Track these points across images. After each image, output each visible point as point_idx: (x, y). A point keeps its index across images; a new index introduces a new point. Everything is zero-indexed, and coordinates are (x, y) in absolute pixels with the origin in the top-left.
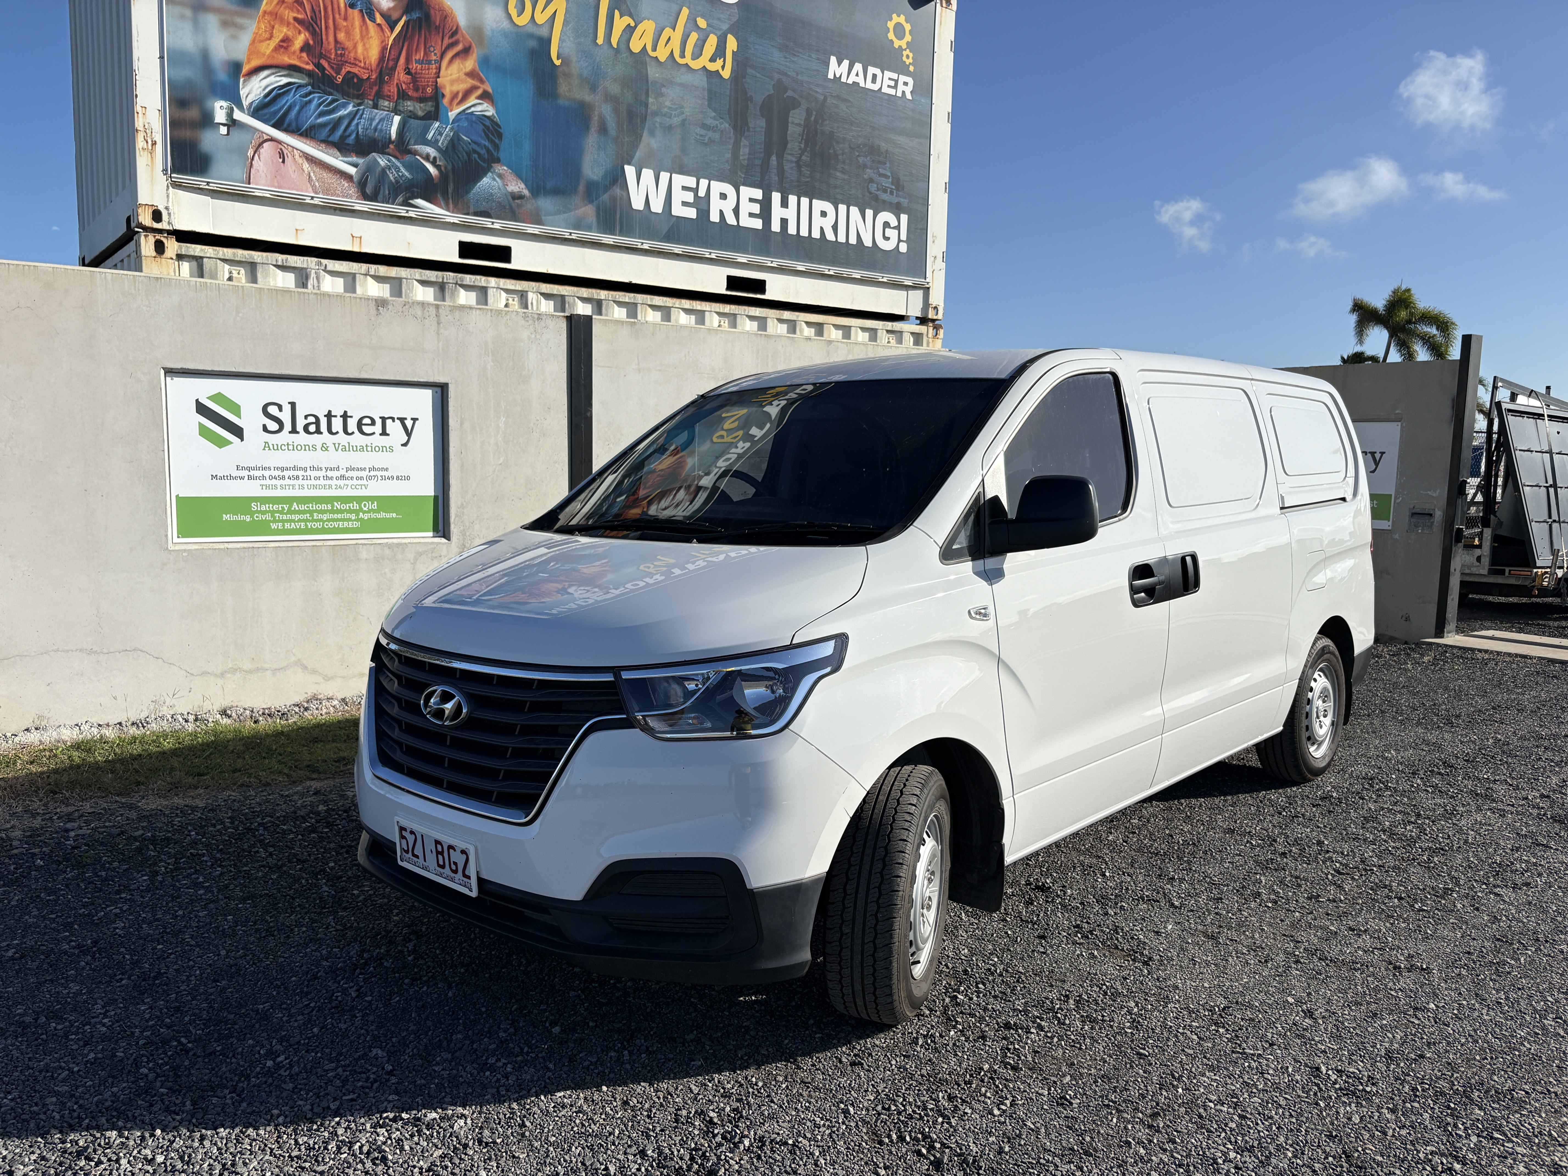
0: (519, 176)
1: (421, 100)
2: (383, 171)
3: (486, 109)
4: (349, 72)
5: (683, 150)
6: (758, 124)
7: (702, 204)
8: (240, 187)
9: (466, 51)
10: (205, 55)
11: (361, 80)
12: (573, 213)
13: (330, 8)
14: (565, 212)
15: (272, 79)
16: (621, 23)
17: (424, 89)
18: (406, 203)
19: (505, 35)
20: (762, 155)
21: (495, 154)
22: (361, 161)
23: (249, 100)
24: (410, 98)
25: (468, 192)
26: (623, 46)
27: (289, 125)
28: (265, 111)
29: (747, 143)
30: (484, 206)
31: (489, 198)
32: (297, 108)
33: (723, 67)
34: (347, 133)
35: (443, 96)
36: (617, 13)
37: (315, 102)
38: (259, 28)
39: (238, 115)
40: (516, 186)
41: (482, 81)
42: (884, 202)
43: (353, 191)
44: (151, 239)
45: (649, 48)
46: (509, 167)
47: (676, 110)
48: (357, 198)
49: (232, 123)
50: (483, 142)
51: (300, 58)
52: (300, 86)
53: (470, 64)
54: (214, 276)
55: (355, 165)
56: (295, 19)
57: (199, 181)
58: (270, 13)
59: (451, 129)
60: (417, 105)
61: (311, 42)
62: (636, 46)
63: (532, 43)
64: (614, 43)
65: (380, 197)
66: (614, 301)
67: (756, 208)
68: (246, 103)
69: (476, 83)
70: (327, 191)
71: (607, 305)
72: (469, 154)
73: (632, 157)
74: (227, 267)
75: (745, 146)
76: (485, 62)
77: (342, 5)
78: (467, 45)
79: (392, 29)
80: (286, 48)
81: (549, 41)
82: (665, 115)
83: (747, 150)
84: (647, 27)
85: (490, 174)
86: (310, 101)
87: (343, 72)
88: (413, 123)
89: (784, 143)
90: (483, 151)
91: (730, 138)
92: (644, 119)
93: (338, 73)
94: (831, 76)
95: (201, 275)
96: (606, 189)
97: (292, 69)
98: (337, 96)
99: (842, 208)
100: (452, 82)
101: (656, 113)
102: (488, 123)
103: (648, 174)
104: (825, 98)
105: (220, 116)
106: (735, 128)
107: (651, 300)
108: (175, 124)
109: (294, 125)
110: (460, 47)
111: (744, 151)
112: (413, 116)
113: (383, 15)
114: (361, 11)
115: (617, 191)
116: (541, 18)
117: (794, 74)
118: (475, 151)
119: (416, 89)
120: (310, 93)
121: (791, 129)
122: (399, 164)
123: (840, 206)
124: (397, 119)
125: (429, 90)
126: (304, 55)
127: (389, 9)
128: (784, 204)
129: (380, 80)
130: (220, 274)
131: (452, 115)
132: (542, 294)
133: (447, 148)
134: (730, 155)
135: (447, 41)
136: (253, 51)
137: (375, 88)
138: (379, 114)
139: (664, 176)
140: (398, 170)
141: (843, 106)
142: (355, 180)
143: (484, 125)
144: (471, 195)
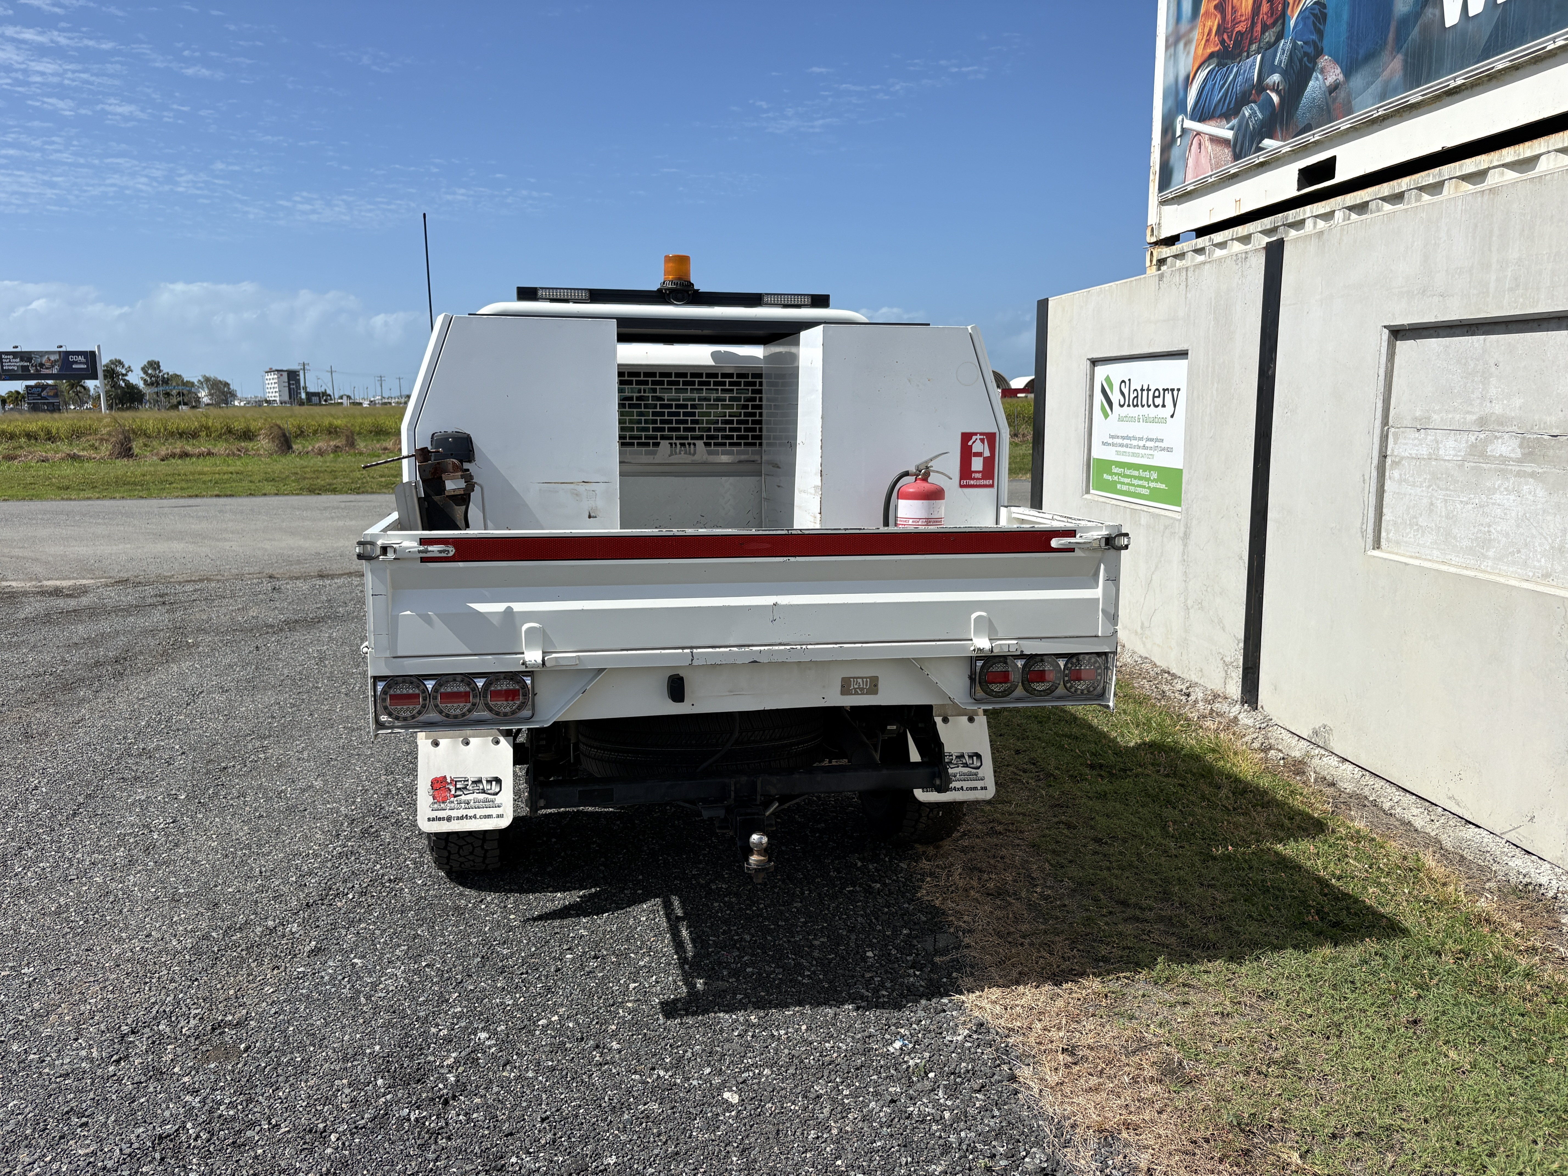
0: (1337, 61)
1: (1274, 24)
2: (1247, 121)
4: (1237, 33)
8: (1182, 188)
10: (1176, 81)
11: (1242, 35)
12: (1380, 79)
14: (1372, 83)
15: (1202, 75)
17: (1277, 8)
18: (1258, 149)
21: (1320, 45)
22: (1236, 121)
23: (1190, 107)
24: (1268, 28)
25: (1297, 109)
27: (1205, 113)
28: (1196, 109)
32: (1210, 93)
34: (1231, 98)
35: (1288, 4)
37: (1218, 81)
38: (1199, 34)
40: (1334, 74)
44: (1149, 253)
46: (1329, 56)
49: (1184, 132)
50: (1312, 37)
51: (1215, 43)
52: (1213, 71)
55: (1232, 129)
56: (1215, 7)
57: (1168, 194)
58: (1204, 14)
59: (1291, 40)
60: (1272, 32)
61: (1220, 22)
65: (1245, 151)
68: (1189, 110)
70: (1218, 165)
72: (1301, 61)
80: (1209, 40)
85: (1314, 74)
86: (1216, 82)
87: (1234, 35)
88: (1268, 54)
90: (1310, 50)
93: (1231, 39)
96: (1417, 17)
98: (1229, 63)
102: (1315, 10)
105: (1178, 131)
107: (1461, 168)
109: (1207, 112)
112: (1269, 46)
115: (1431, 12)
118: (1306, 54)
119: (1272, 14)
120: (1217, 73)
122: (1256, 108)
124: (1259, 57)
125: (1280, 8)
126: (1217, 38)
129: (1253, 24)
131: (1292, 23)
133: (1287, 65)
136: (1195, 57)
137: (1250, 36)
138: (1250, 61)
140: (1255, 115)
142: (1232, 143)
143: (1315, 15)
144: (1300, 110)
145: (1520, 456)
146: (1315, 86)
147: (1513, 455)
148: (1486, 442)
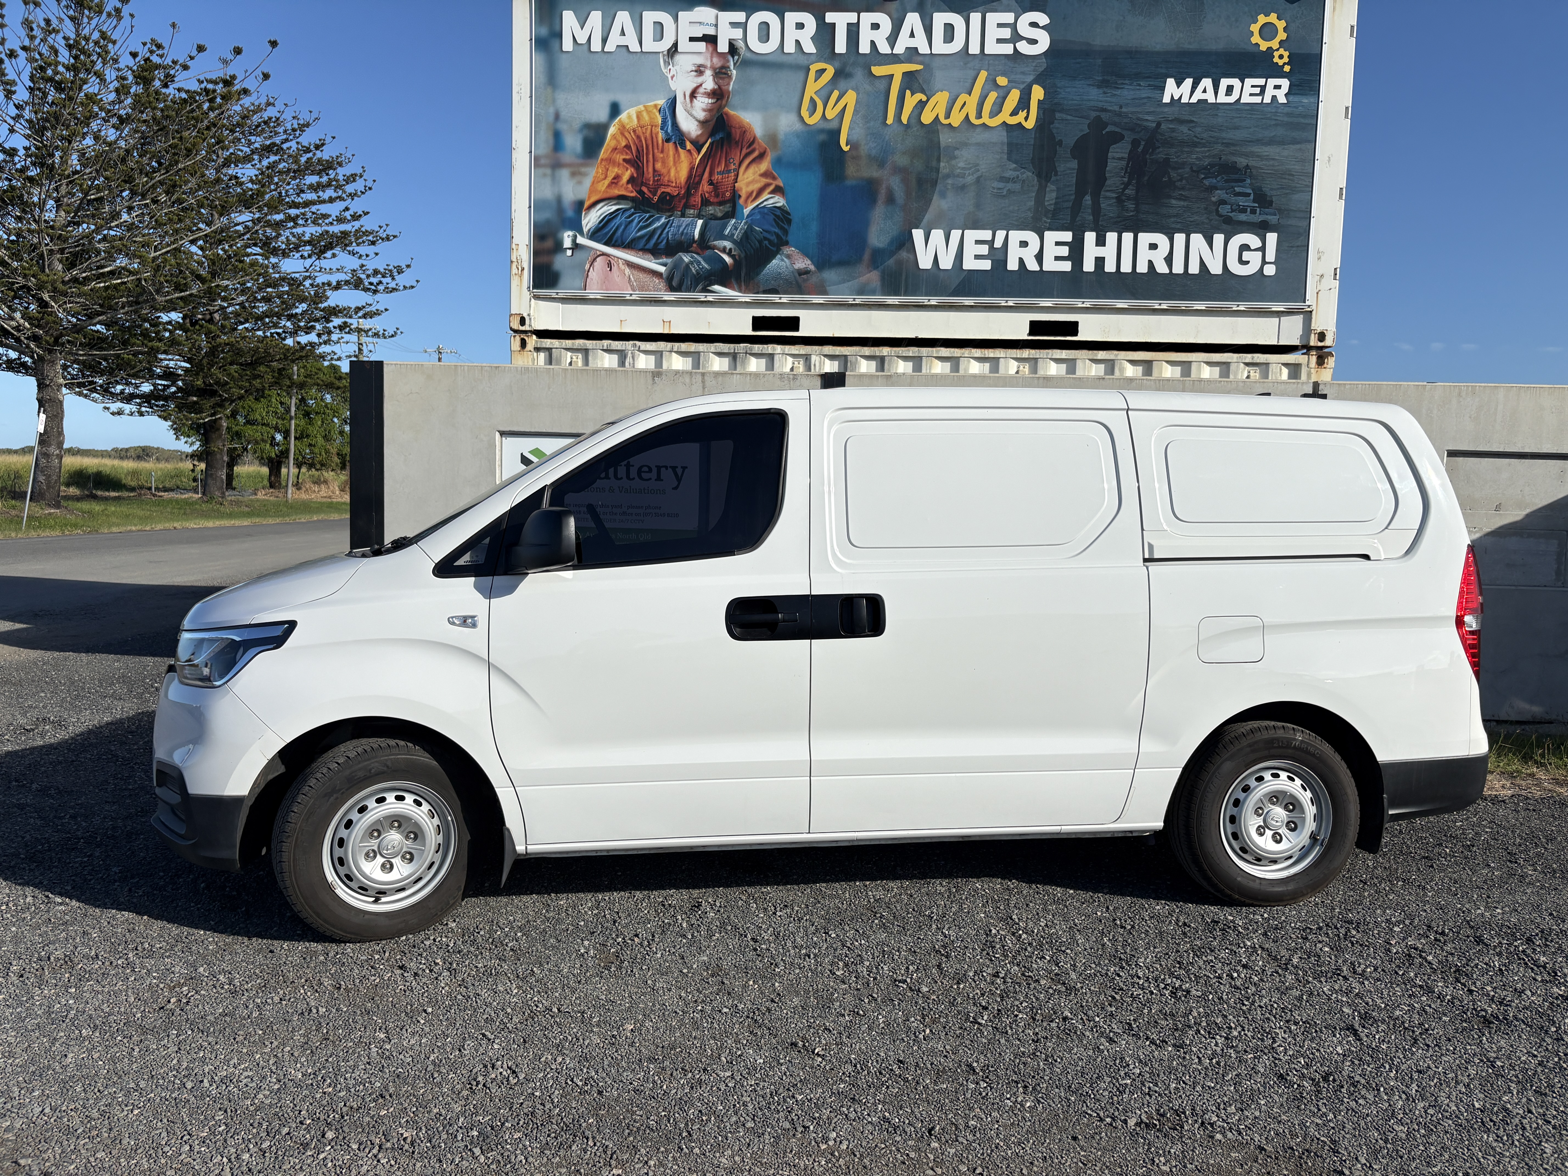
0: (806, 254)
1: (720, 204)
2: (687, 265)
3: (778, 201)
4: (663, 192)
5: (978, 206)
6: (1068, 167)
7: (999, 256)
8: (580, 293)
9: (762, 156)
10: (559, 200)
11: (672, 197)
12: (857, 281)
13: (650, 146)
14: (849, 281)
15: (605, 208)
16: (911, 101)
17: (724, 194)
18: (705, 290)
19: (797, 135)
20: (1073, 197)
21: (784, 238)
22: (669, 261)
23: (588, 228)
24: (711, 204)
25: (758, 274)
26: (913, 121)
27: (616, 241)
28: (599, 234)
29: (1053, 187)
30: (773, 284)
31: (778, 276)
32: (623, 227)
33: (1026, 119)
34: (660, 241)
35: (740, 196)
36: (908, 92)
37: (636, 221)
38: (597, 173)
39: (580, 240)
40: (803, 263)
41: (774, 178)
42: (1241, 223)
43: (662, 285)
44: (518, 339)
45: (942, 118)
46: (796, 248)
47: (970, 169)
48: (665, 291)
49: (576, 246)
50: (773, 229)
51: (626, 189)
52: (626, 210)
53: (764, 166)
54: (559, 363)
55: (665, 265)
56: (624, 160)
57: (552, 293)
58: (606, 160)
59: (746, 223)
60: (717, 208)
61: (635, 175)
62: (927, 118)
63: (822, 137)
64: (904, 119)
65: (684, 287)
66: (898, 357)
67: (1064, 251)
68: (585, 230)
69: (768, 181)
70: (642, 288)
71: (890, 361)
72: (760, 242)
73: (920, 221)
74: (569, 354)
75: (1052, 191)
76: (778, 162)
77: (660, 142)
78: (762, 151)
79: (699, 151)
80: (616, 184)
81: (838, 132)
82: (958, 176)
83: (1054, 195)
84: (941, 99)
85: (779, 256)
86: (632, 221)
87: (659, 193)
88: (713, 223)
89: (1101, 180)
90: (773, 238)
91: (1033, 186)
92: (934, 183)
93: (655, 195)
94: (1166, 99)
95: (551, 363)
96: (892, 253)
97: (621, 198)
98: (653, 212)
99: (1180, 238)
100: (748, 184)
101: (948, 176)
102: (778, 213)
103: (937, 235)
104: (1159, 124)
105: (567, 243)
106: (1039, 176)
107: (937, 352)
108: (537, 253)
109: (620, 241)
110: (756, 154)
111: (1051, 196)
112: (714, 218)
113: (692, 142)
114: (675, 143)
115: (904, 254)
116: (831, 114)
117: (1116, 108)
118: (765, 239)
119: (717, 196)
120: (633, 214)
121: (1111, 165)
122: (700, 259)
123: (1176, 236)
124: (700, 222)
125: (728, 194)
126: (630, 186)
127: (698, 136)
128: (1101, 242)
129: (688, 194)
130: (563, 360)
131: (746, 211)
132: (825, 356)
133: (741, 239)
134: (1033, 203)
135: (744, 151)
136: (593, 189)
137: (684, 201)
138: (686, 220)
139: (956, 234)
140: (699, 263)
141: (1184, 129)
142: (664, 276)
143: (775, 215)
144: (761, 276)
146: (777, 264)
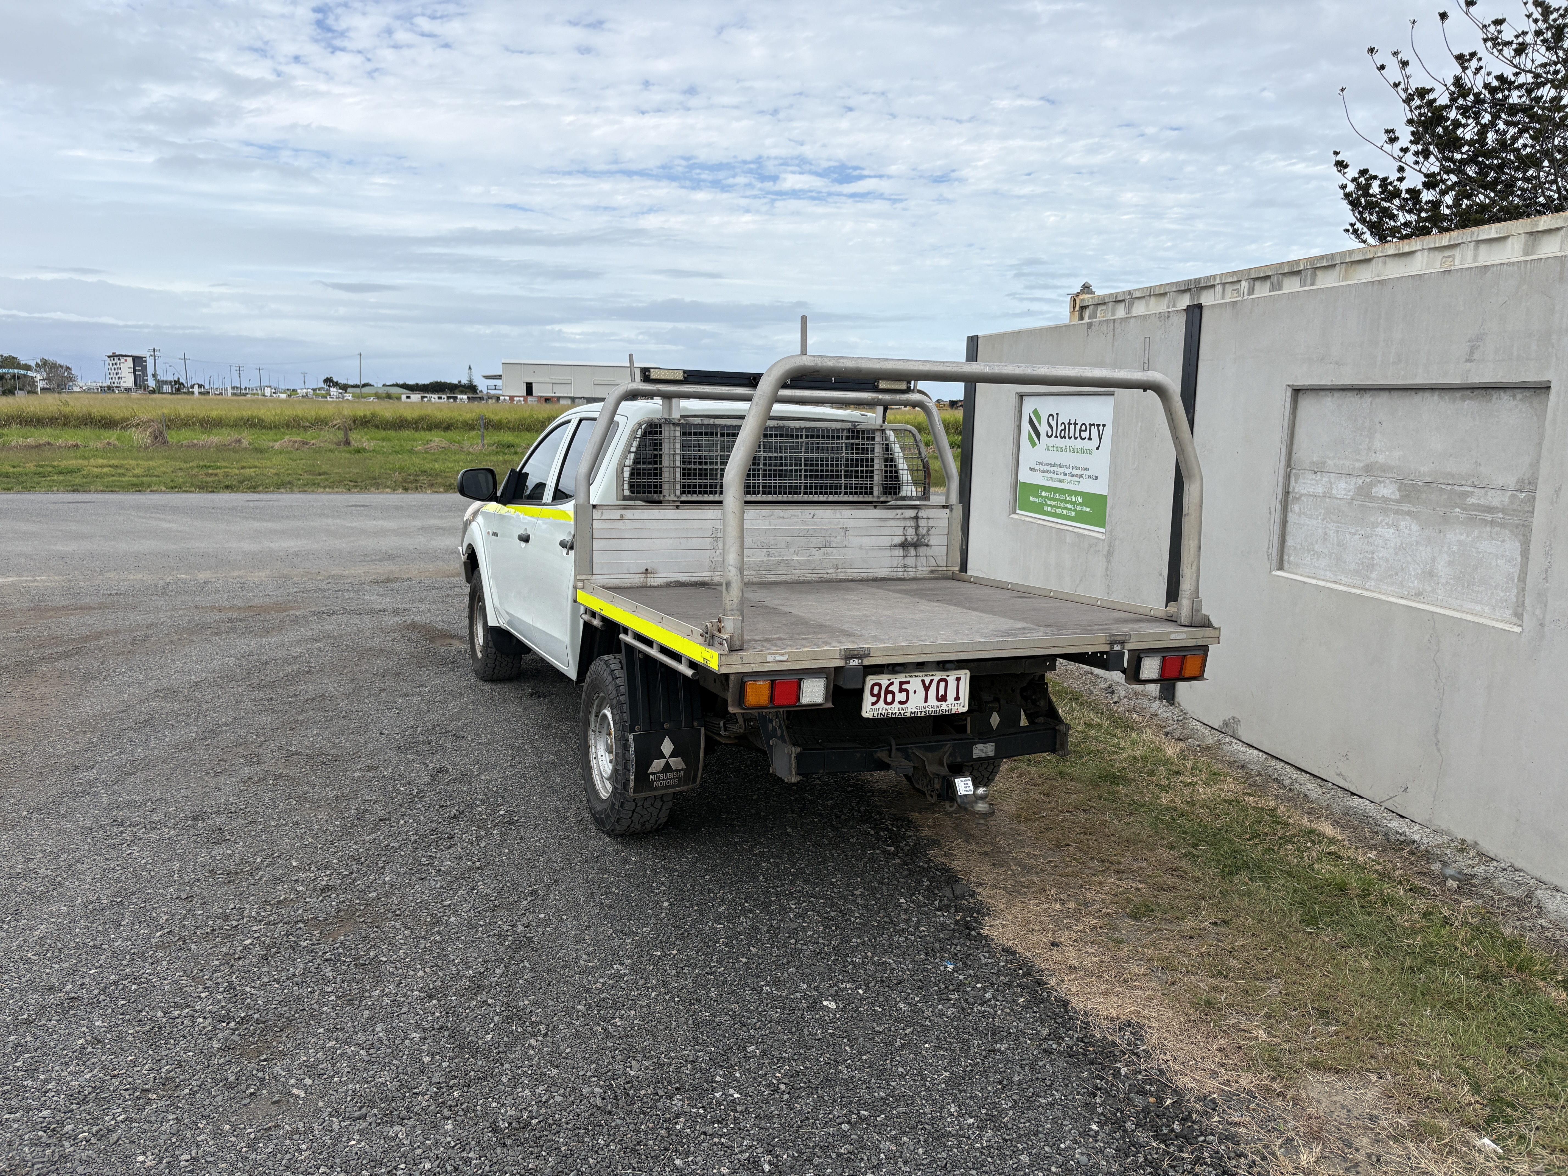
74: (1099, 308)
145: (1398, 497)
147: (1393, 497)
148: (1371, 485)
